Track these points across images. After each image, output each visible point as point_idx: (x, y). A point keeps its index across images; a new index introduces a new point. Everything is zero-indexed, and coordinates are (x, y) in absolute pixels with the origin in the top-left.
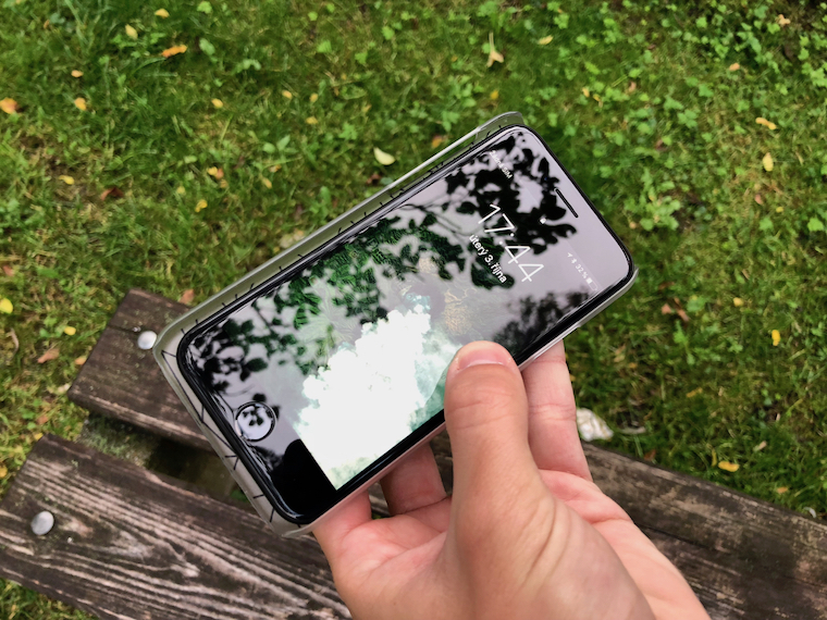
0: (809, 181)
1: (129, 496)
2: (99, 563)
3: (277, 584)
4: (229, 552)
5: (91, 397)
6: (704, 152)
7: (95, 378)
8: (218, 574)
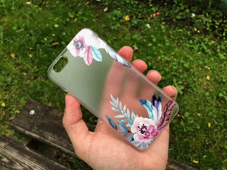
0: (219, 83)
1: (20, 153)
5: (15, 126)
6: (191, 74)
7: (17, 121)
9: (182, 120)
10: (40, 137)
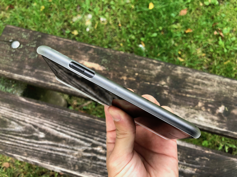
1: (13, 107)
2: (3, 134)
3: (78, 138)
4: (57, 127)
8: (53, 136)
9: (220, 38)
10: (38, 80)
